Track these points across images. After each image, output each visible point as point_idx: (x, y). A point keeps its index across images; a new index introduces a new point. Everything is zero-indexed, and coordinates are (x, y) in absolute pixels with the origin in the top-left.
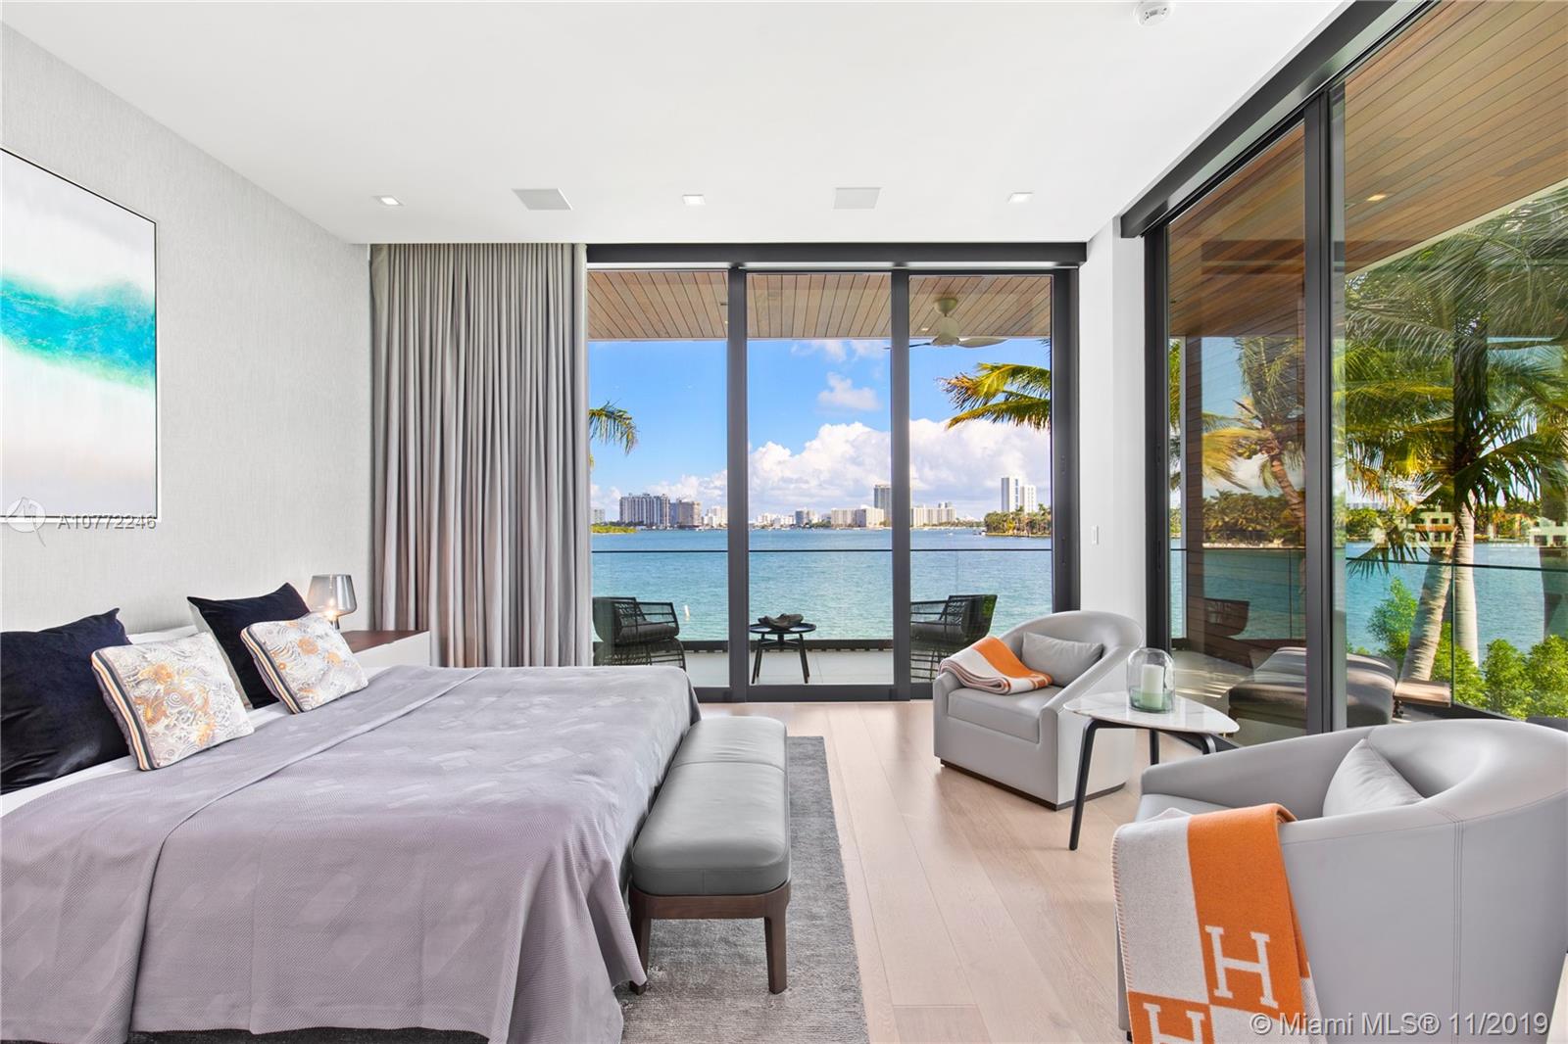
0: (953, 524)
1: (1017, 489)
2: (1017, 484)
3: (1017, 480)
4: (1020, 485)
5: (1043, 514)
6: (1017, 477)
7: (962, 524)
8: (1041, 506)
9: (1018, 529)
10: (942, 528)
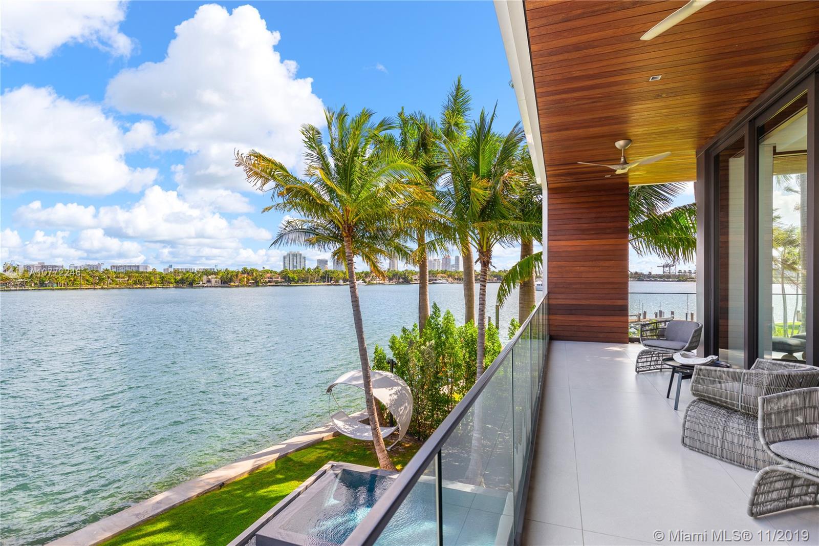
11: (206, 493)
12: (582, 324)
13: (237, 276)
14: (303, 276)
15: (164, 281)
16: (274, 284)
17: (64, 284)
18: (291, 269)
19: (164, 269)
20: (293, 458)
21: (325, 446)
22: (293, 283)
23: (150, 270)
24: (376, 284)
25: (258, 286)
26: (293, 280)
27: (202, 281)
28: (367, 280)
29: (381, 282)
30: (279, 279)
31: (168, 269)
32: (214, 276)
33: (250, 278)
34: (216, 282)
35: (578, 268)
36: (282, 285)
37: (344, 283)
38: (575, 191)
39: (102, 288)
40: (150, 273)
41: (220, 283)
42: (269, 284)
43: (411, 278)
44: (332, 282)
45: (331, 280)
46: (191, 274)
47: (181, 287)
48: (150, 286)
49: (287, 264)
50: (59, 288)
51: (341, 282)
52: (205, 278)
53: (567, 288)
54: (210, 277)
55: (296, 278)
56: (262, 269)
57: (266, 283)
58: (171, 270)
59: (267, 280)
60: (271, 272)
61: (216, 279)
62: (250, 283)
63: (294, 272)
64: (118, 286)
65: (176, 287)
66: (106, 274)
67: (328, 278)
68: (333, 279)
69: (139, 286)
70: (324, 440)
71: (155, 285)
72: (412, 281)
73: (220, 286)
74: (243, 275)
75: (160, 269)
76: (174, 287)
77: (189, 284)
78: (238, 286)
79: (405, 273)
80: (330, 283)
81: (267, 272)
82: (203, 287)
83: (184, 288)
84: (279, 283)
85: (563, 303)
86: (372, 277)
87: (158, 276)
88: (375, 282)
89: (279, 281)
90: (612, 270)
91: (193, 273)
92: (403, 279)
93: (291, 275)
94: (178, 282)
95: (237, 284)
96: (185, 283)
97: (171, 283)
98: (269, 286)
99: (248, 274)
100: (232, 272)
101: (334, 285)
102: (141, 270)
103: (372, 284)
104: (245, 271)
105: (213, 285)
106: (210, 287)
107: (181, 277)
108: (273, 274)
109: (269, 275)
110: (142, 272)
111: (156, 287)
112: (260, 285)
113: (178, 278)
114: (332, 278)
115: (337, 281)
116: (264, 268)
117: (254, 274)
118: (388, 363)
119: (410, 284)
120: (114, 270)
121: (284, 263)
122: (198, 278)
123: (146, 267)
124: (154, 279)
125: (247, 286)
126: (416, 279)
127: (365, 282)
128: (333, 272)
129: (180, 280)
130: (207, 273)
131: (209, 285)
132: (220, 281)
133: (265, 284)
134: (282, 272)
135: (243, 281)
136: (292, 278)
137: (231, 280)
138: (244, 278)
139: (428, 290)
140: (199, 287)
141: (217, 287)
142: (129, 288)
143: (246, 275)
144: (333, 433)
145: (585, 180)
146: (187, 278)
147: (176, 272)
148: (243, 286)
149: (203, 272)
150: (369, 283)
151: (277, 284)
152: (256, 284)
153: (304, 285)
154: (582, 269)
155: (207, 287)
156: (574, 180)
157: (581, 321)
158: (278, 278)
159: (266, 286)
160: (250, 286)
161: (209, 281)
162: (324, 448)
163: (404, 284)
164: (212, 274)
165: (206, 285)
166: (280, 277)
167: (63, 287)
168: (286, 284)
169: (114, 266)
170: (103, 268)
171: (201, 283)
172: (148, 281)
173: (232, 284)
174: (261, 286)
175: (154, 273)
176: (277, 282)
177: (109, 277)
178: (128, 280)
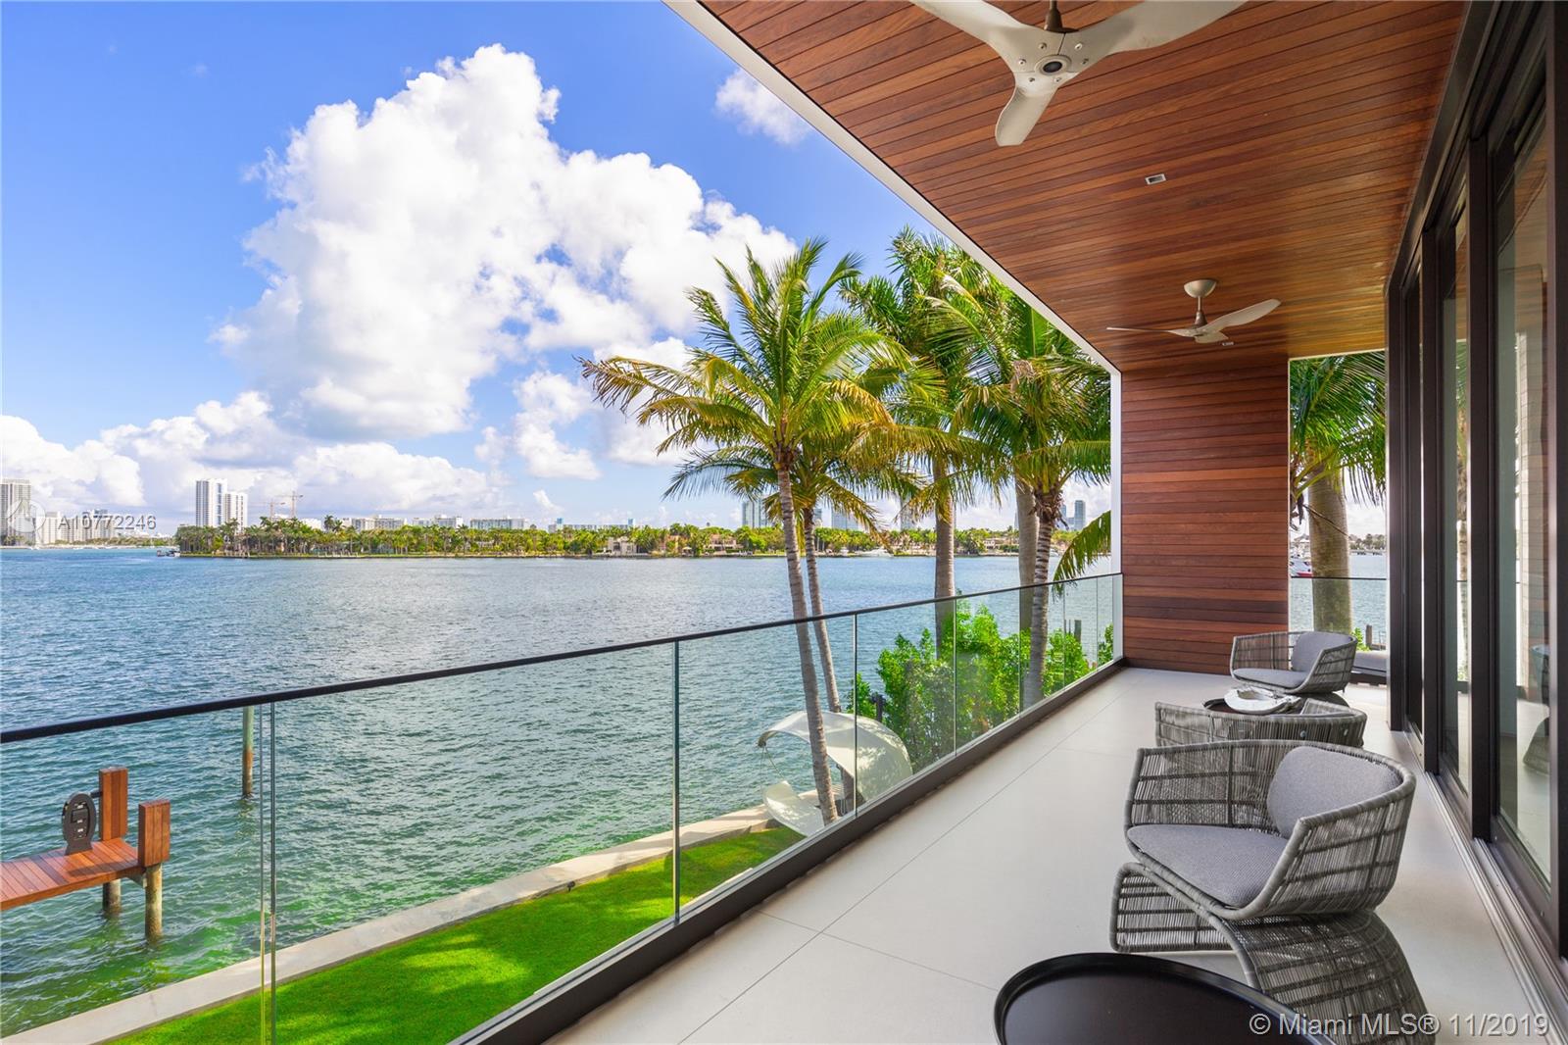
0: (113, 541)
1: (220, 497)
2: (220, 491)
3: (220, 486)
4: (225, 492)
5: (267, 530)
6: (220, 481)
7: (129, 542)
8: (263, 519)
9: (229, 549)
10: (95, 547)
11: (546, 895)
12: (1189, 638)
13: (662, 538)
14: (775, 540)
15: (547, 545)
16: (724, 553)
17: (404, 550)
18: (757, 526)
19: (550, 527)
20: (691, 855)
21: (752, 842)
22: (758, 553)
23: (526, 527)
24: (912, 556)
25: (697, 556)
26: (758, 547)
27: (607, 547)
28: (894, 548)
29: (921, 552)
30: (734, 545)
31: (555, 526)
32: (626, 539)
33: (684, 542)
34: (629, 548)
35: (1183, 526)
36: (739, 556)
37: (850, 552)
38: (1176, 374)
39: (457, 557)
40: (527, 532)
41: (635, 550)
42: (716, 553)
43: (981, 545)
44: (828, 551)
45: (826, 547)
46: (590, 535)
47: (573, 557)
48: (527, 554)
49: (749, 518)
50: (397, 555)
51: (845, 551)
52: (611, 540)
53: (1159, 565)
54: (619, 540)
55: (764, 543)
56: (706, 527)
57: (710, 551)
58: (560, 527)
59: (713, 546)
60: (722, 531)
61: (628, 544)
62: (685, 551)
63: (760, 532)
64: (479, 554)
65: (565, 557)
66: (463, 533)
67: (821, 542)
68: (830, 545)
69: (510, 554)
70: (752, 832)
71: (533, 553)
72: (982, 550)
73: (635, 556)
74: (673, 537)
75: (543, 526)
76: (562, 557)
77: (586, 553)
78: (663, 557)
79: (969, 536)
80: (823, 553)
81: (714, 531)
82: (608, 557)
83: (577, 558)
84: (733, 551)
85: (1153, 594)
86: (904, 541)
87: (538, 538)
88: (909, 552)
89: (734, 548)
90: (1253, 531)
91: (593, 533)
92: (965, 545)
93: (754, 538)
94: (569, 548)
95: (663, 552)
96: (580, 549)
97: (557, 549)
98: (717, 556)
99: (681, 535)
100: (655, 531)
101: (831, 556)
102: (515, 527)
103: (904, 555)
104: (675, 530)
105: (624, 554)
106: (620, 557)
107: (573, 539)
108: (723, 535)
109: (716, 537)
110: (517, 531)
111: (535, 557)
112: (701, 554)
113: (570, 541)
114: (827, 544)
115: (837, 549)
116: (708, 524)
117: (692, 535)
118: (872, 701)
119: (979, 556)
120: (475, 527)
121: (744, 515)
122: (600, 542)
123: (522, 522)
124: (532, 543)
125: (678, 556)
126: (991, 548)
127: (890, 552)
128: (829, 533)
129: (572, 545)
130: (616, 532)
131: (618, 553)
132: (635, 547)
133: (710, 554)
134: (739, 532)
135: (673, 547)
136: (756, 543)
137: (653, 545)
138: (674, 542)
139: (952, 566)
140: (602, 557)
141: (631, 557)
142: (496, 557)
143: (677, 537)
144: (766, 820)
145: (1183, 352)
146: (583, 541)
147: (567, 531)
148: (673, 556)
149: (608, 532)
150: (898, 554)
151: (730, 553)
152: (695, 553)
153: (776, 557)
154: (1190, 527)
155: (614, 557)
156: (1161, 355)
157: (1189, 632)
158: (731, 543)
159: (710, 557)
160: (683, 556)
161: (618, 547)
162: (748, 846)
163: (967, 556)
164: (623, 535)
165: (613, 553)
166: (735, 542)
167: (402, 555)
168: (745, 553)
169: (475, 521)
170: (460, 522)
171: (605, 550)
172: (523, 545)
173: (655, 552)
174: (703, 557)
175: (532, 532)
176: (729, 550)
177: (466, 539)
178: (494, 544)
